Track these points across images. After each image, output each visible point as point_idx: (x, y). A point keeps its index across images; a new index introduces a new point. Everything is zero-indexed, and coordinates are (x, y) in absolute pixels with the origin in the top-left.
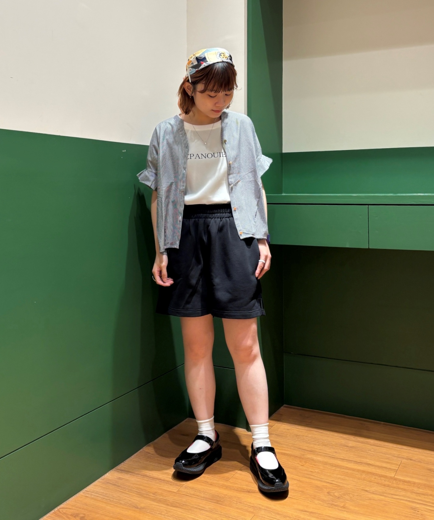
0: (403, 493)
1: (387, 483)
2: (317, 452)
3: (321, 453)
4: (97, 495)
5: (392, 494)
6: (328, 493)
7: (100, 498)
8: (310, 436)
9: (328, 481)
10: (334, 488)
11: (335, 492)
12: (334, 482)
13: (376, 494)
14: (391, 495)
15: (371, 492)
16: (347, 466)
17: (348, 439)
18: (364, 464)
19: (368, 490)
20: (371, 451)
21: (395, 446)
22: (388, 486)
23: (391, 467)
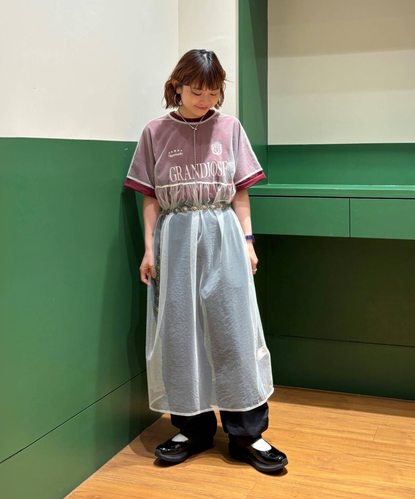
0: (381, 454)
1: (367, 446)
2: (304, 425)
3: (308, 425)
4: (108, 478)
5: (373, 456)
6: (318, 459)
7: (112, 480)
8: (296, 411)
9: (316, 449)
10: (322, 454)
11: (324, 457)
12: (322, 450)
13: (359, 456)
14: (371, 456)
15: (355, 455)
16: (332, 434)
17: (330, 411)
18: (346, 432)
19: (352, 453)
20: (351, 421)
21: (371, 414)
22: (369, 449)
23: (370, 433)
